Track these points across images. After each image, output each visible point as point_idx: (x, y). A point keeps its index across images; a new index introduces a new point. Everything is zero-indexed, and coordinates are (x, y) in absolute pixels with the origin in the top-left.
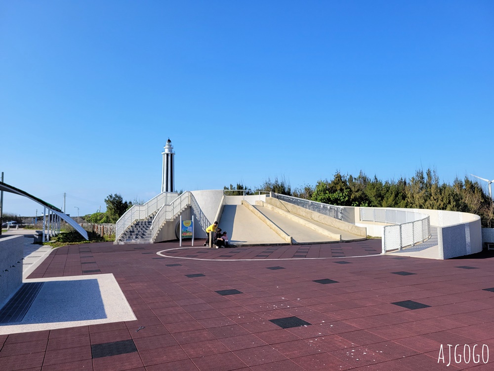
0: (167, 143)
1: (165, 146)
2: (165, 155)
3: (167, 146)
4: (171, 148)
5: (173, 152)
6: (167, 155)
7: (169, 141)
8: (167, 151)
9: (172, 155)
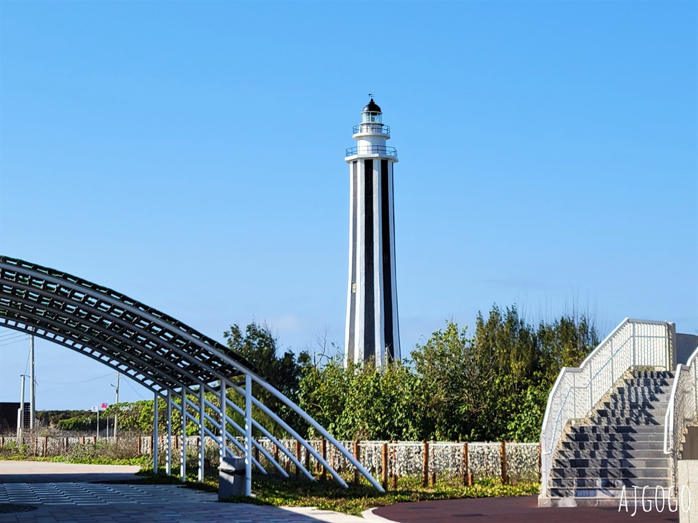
0: (365, 119)
1: (355, 131)
2: (361, 167)
3: (366, 131)
4: (380, 137)
5: (389, 154)
6: (368, 164)
7: (373, 109)
8: (364, 149)
9: (384, 164)
